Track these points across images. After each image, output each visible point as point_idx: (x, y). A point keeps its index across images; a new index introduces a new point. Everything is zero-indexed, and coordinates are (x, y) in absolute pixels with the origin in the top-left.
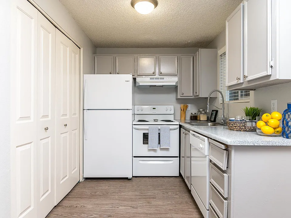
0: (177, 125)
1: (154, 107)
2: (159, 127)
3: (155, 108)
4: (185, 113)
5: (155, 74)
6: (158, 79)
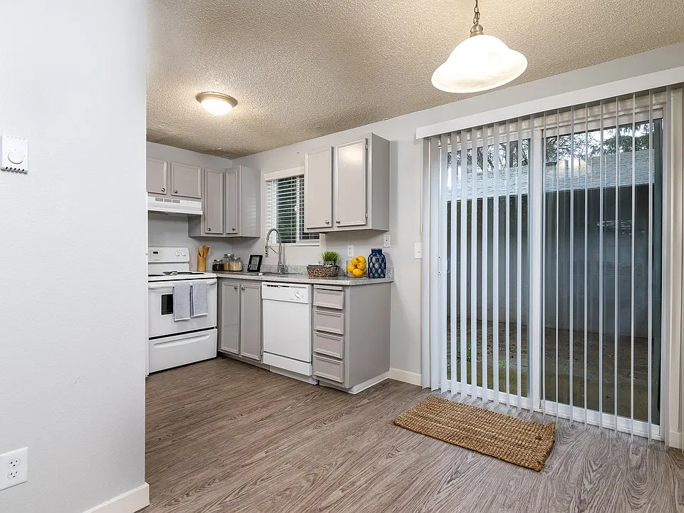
0: (213, 278)
2: (191, 283)
3: (157, 253)
4: (205, 260)
5: (165, 193)
6: (170, 201)
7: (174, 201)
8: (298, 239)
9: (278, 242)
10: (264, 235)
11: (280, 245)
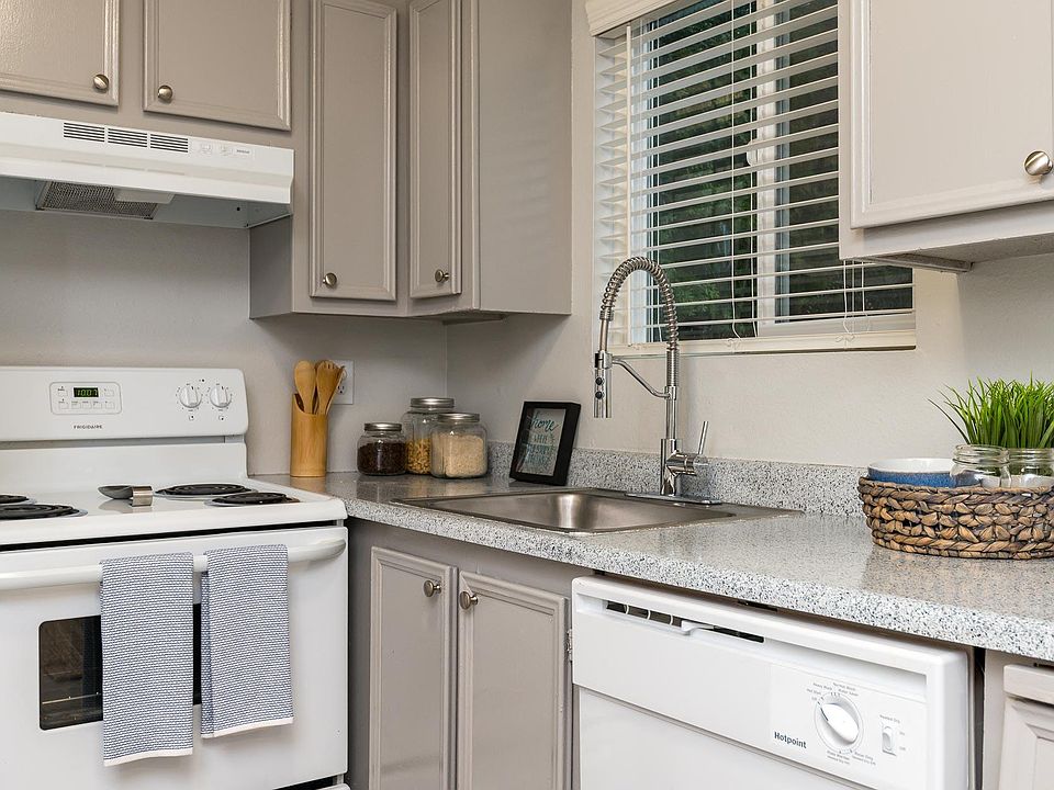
0: (331, 523)
1: (86, 377)
2: (199, 552)
3: (93, 393)
4: (325, 425)
5: (113, 96)
6: (138, 141)
7: (159, 143)
8: (765, 315)
9: (655, 336)
10: (584, 301)
11: (673, 349)
